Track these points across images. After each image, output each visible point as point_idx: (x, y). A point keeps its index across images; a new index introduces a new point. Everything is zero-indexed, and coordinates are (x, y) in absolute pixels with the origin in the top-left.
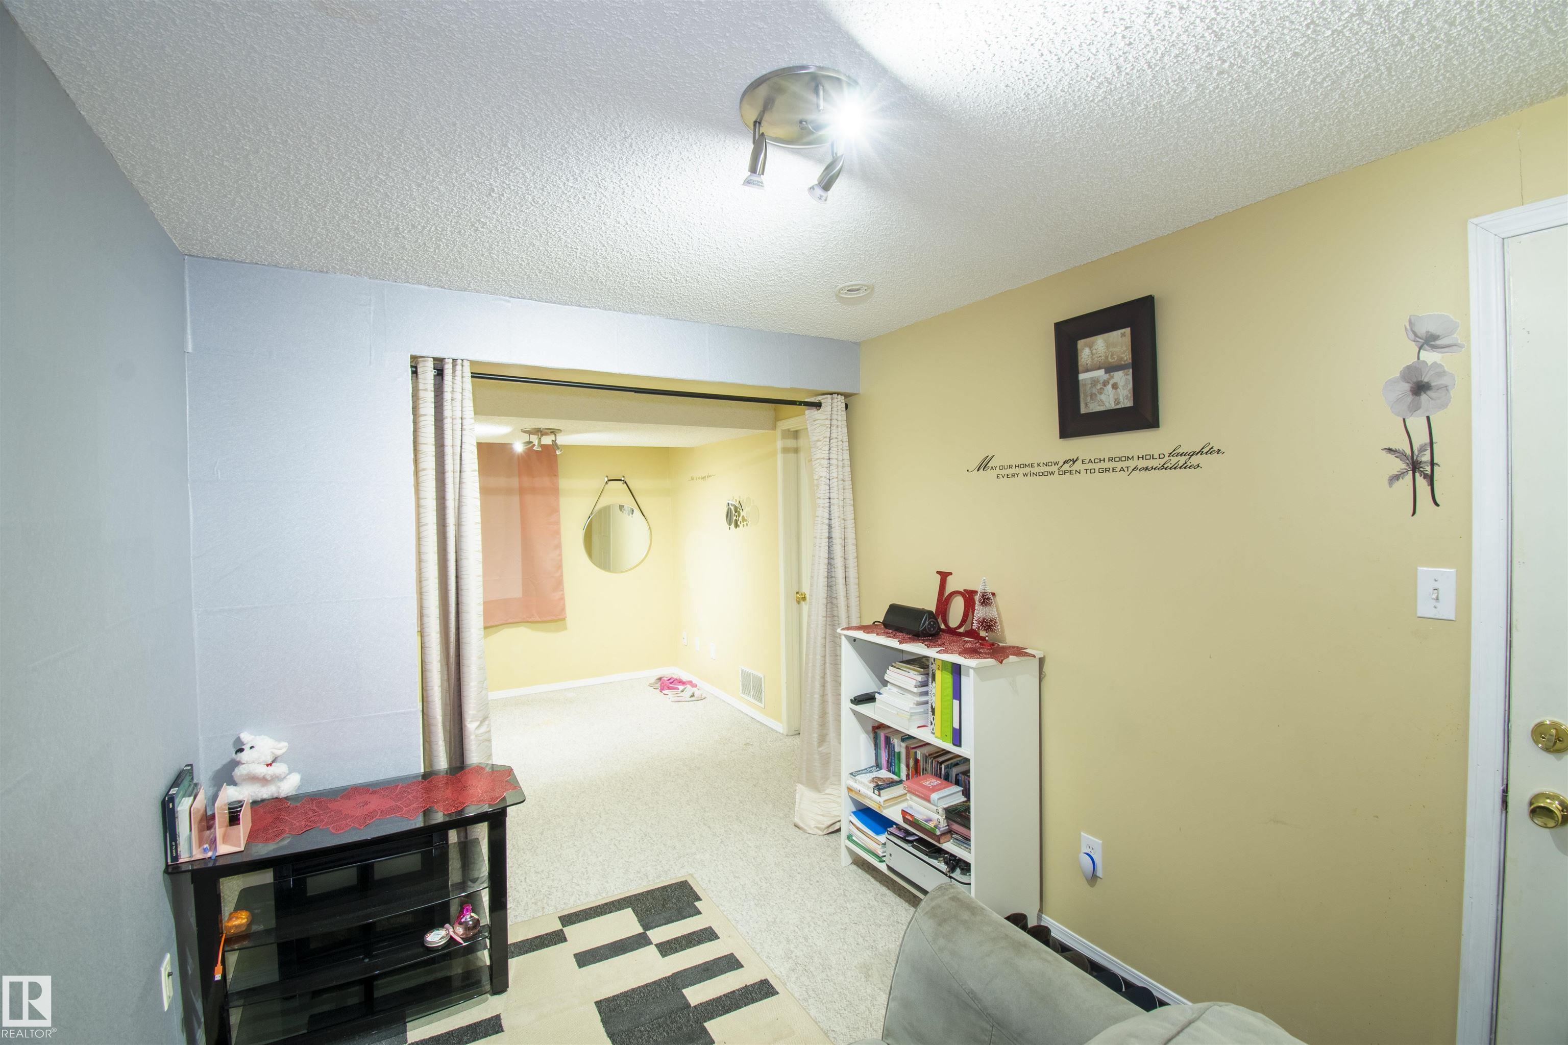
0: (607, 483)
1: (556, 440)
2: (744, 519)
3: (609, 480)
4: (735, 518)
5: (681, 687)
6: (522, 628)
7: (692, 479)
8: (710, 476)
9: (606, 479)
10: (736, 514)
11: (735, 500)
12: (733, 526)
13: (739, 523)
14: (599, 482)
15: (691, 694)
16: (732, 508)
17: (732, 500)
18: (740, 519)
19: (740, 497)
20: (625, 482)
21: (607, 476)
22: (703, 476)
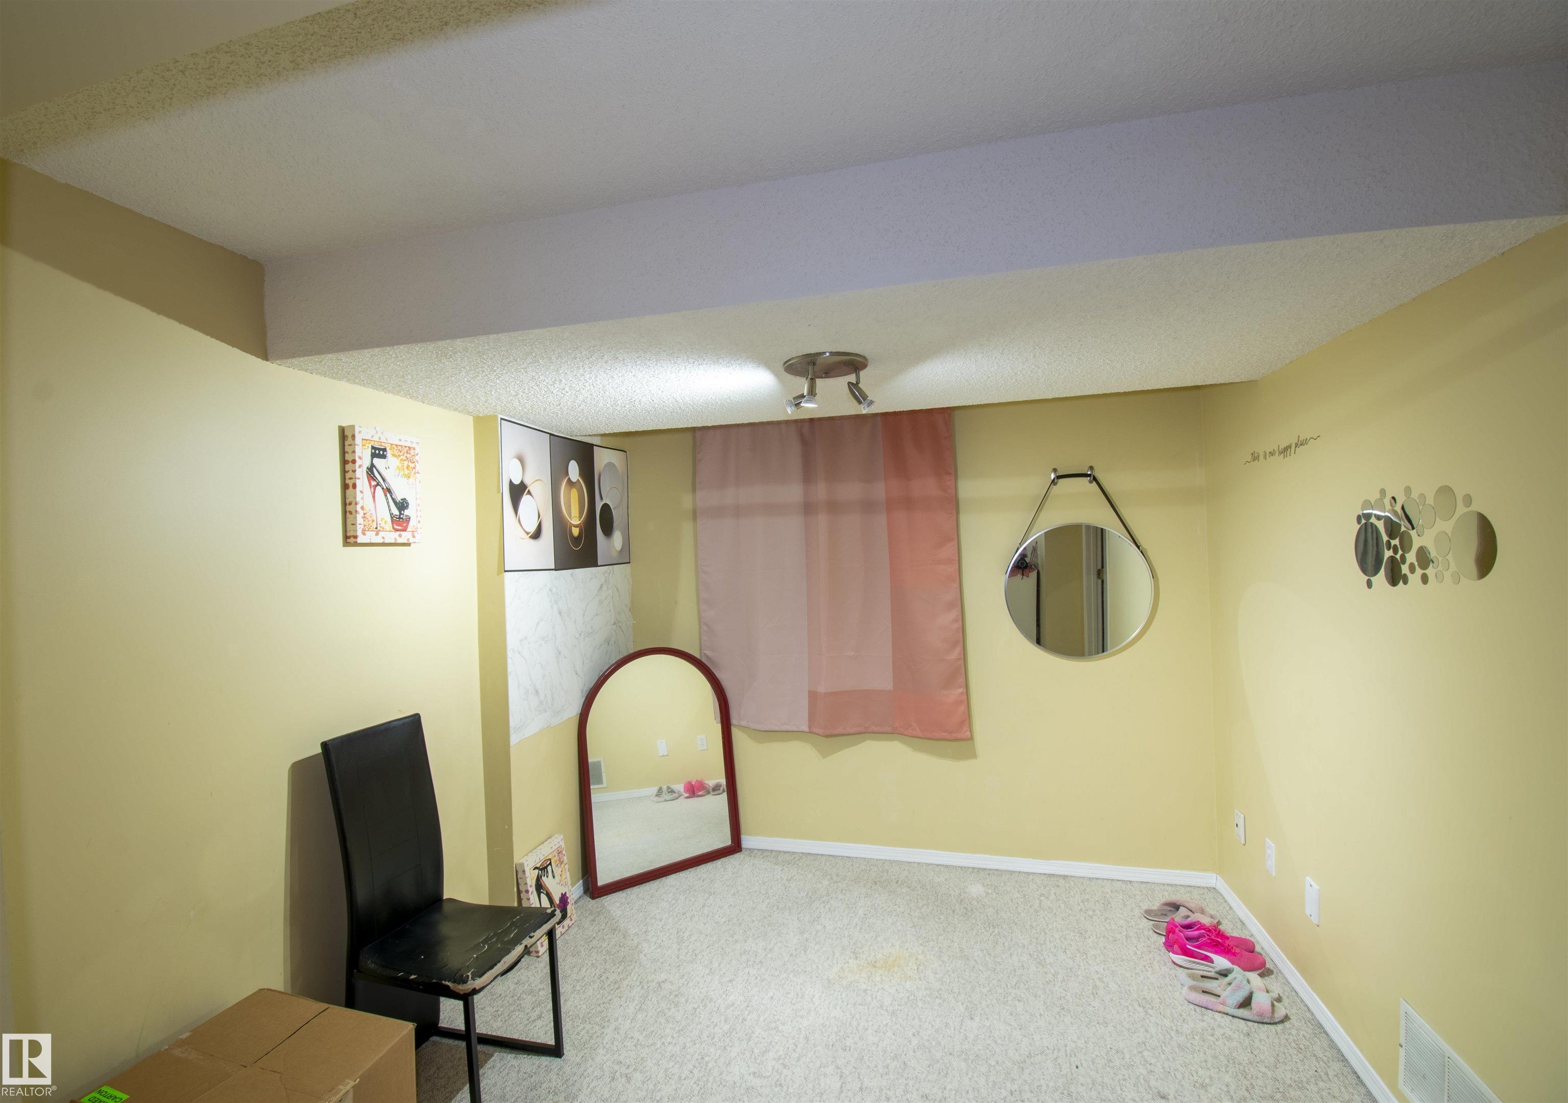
0: (1053, 482)
1: (858, 383)
2: (1424, 559)
3: (1059, 477)
4: (1388, 554)
5: (1221, 962)
6: (896, 743)
7: (1255, 457)
8: (1301, 443)
9: (1053, 476)
10: (1395, 542)
11: (1387, 501)
12: (1380, 578)
13: (1405, 569)
14: (1035, 484)
15: (1240, 996)
16: (1380, 525)
17: (1380, 504)
18: (1411, 557)
19: (1408, 490)
20: (1095, 479)
21: (1055, 470)
22: (1282, 446)
